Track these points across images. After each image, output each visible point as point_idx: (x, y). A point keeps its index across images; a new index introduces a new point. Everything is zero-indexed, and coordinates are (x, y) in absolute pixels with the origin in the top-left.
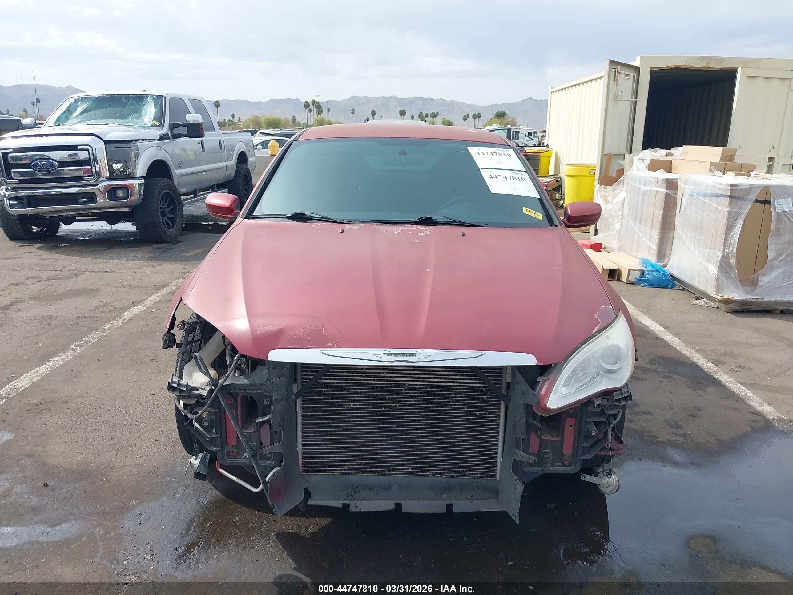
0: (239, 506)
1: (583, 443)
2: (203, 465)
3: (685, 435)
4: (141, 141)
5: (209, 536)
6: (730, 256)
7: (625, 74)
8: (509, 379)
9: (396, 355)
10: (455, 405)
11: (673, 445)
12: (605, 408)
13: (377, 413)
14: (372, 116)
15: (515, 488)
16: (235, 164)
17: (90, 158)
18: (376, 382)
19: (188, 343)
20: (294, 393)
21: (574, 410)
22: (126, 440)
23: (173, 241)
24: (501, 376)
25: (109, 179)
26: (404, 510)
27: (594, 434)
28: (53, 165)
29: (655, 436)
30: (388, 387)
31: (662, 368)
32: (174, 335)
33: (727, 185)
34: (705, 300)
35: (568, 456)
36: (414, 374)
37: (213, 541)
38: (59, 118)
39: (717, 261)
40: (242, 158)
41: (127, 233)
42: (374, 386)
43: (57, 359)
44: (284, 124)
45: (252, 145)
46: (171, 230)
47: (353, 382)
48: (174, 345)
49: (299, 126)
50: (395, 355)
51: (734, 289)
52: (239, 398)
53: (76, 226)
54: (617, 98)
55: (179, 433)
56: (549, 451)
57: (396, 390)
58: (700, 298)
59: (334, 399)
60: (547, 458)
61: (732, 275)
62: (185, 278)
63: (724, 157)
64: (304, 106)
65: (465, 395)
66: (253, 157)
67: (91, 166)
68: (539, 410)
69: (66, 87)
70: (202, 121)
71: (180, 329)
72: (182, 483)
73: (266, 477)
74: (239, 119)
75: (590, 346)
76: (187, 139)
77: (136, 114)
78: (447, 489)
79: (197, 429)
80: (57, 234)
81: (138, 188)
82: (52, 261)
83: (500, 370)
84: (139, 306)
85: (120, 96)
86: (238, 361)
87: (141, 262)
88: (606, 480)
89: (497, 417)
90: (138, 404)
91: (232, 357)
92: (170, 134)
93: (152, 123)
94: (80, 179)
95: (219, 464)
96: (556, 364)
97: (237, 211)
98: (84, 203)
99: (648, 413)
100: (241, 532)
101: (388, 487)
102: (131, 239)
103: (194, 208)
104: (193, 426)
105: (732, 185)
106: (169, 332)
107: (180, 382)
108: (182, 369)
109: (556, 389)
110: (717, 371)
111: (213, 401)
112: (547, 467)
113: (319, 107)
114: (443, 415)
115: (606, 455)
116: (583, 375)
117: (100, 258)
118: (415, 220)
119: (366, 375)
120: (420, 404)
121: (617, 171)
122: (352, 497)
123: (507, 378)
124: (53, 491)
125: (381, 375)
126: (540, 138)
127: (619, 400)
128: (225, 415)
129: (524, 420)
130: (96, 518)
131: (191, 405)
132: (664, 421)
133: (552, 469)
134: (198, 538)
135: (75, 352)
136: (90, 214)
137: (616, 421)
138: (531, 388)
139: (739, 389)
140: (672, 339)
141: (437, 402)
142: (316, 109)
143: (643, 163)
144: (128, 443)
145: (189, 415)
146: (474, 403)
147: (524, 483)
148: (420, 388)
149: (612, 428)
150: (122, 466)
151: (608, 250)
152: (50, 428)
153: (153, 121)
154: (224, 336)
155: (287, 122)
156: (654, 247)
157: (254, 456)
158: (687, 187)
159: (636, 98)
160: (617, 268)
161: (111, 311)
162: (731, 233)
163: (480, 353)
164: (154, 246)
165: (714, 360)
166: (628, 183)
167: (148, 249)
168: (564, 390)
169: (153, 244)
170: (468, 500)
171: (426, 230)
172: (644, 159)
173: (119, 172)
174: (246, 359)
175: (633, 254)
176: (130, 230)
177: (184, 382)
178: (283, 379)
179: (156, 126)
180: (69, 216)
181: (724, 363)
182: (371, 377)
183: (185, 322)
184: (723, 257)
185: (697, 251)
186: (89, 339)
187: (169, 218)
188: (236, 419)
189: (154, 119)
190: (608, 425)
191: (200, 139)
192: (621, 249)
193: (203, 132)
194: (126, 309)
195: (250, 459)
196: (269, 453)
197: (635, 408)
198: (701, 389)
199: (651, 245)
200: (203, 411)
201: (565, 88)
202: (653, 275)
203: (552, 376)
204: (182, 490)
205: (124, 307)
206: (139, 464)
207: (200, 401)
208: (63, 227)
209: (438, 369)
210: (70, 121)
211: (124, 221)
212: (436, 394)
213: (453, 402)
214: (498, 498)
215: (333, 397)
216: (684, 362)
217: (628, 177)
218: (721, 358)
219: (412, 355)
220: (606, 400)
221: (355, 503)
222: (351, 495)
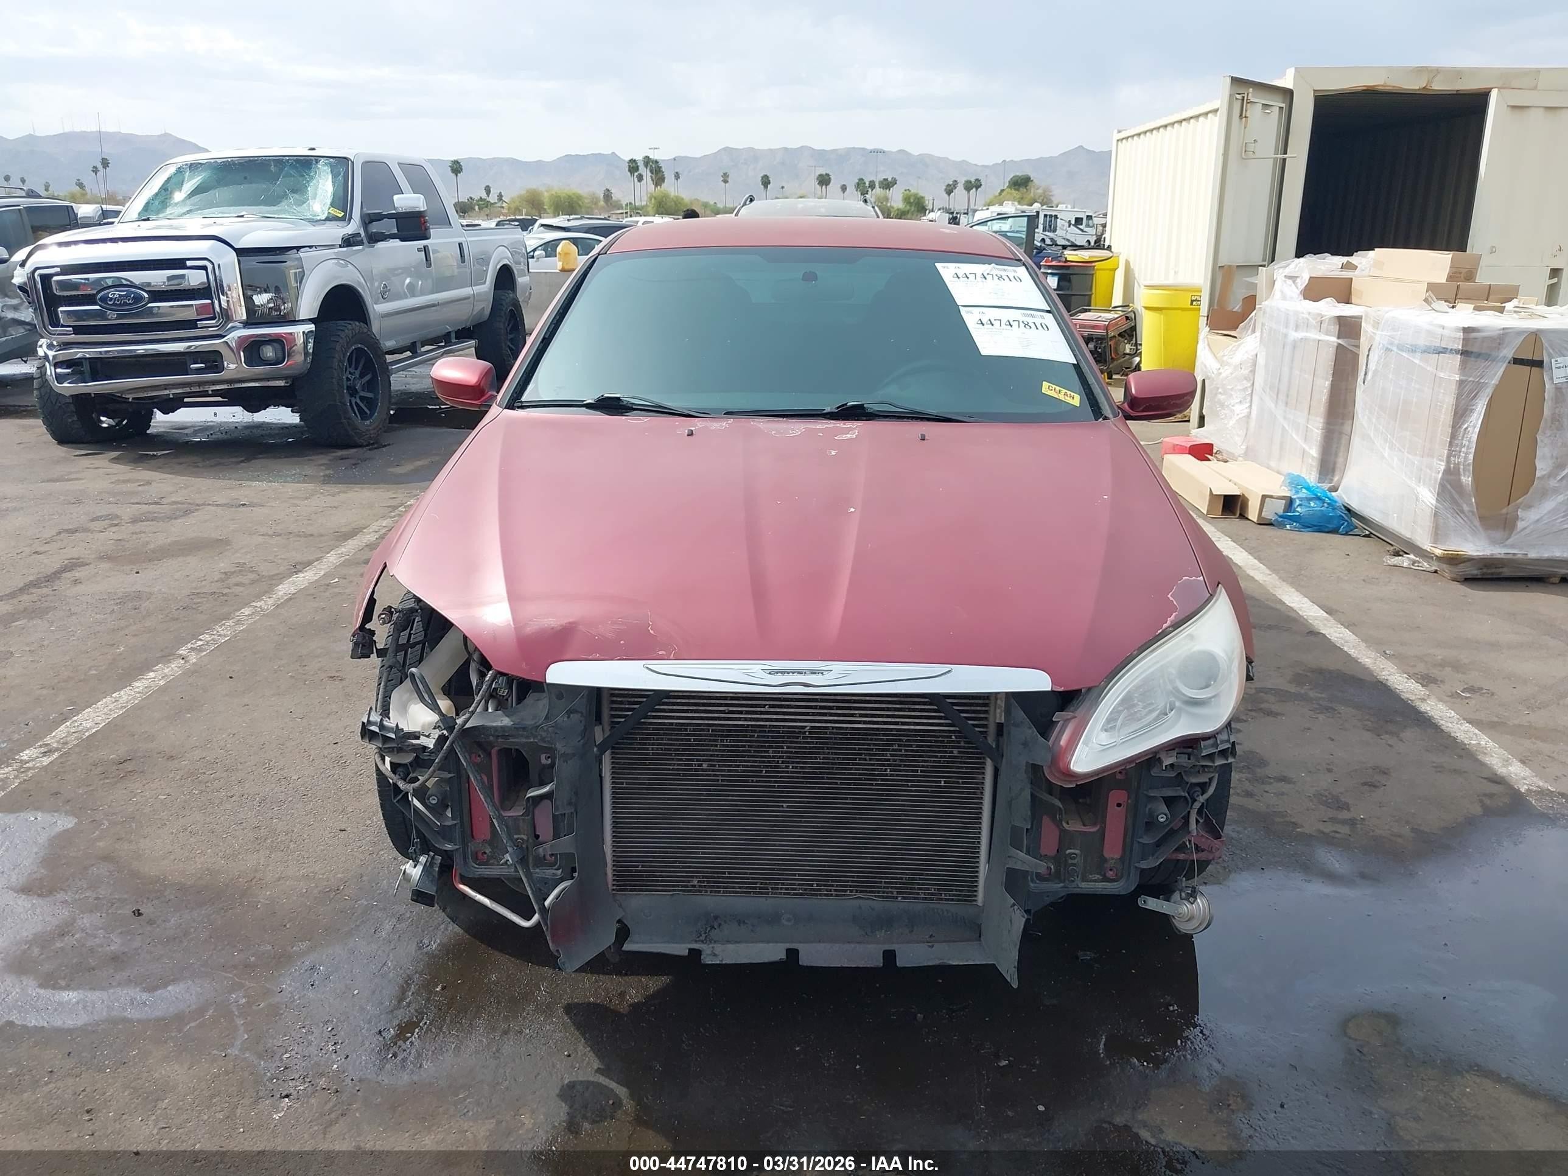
0: (496, 953)
1: (1141, 837)
2: (428, 877)
3: (1352, 823)
4: (307, 248)
5: (440, 1009)
6: (1461, 470)
7: (1263, 104)
8: (1001, 716)
9: (785, 672)
10: (900, 766)
11: (1329, 840)
12: (1185, 771)
13: (752, 781)
14: (762, 187)
15: (1011, 921)
16: (490, 289)
17: (209, 285)
18: (750, 723)
19: (399, 648)
20: (597, 744)
21: (1126, 774)
22: (285, 829)
23: (373, 444)
24: (987, 711)
25: (247, 324)
26: (804, 960)
27: (1162, 820)
28: (138, 299)
29: (1295, 824)
30: (773, 732)
31: (1316, 692)
32: (373, 633)
33: (1457, 329)
34: (1412, 556)
35: (1113, 861)
36: (822, 708)
37: (448, 1020)
38: (147, 204)
39: (1436, 480)
40: (505, 277)
41: (282, 428)
42: (746, 731)
43: (154, 676)
44: (589, 205)
45: (524, 251)
46: (368, 422)
47: (706, 722)
48: (373, 653)
49: (619, 209)
50: (783, 672)
51: (1468, 535)
52: (494, 752)
53: (185, 416)
54: (1246, 152)
55: (383, 816)
56: (1077, 852)
57: (789, 737)
58: (1401, 553)
59: (671, 755)
60: (1074, 865)
61: (1466, 508)
62: (395, 516)
63: (1456, 272)
64: (627, 169)
65: (918, 746)
66: (525, 276)
67: (211, 299)
68: (1055, 776)
69: (158, 136)
70: (426, 209)
71: (384, 623)
72: (391, 912)
73: (545, 899)
74: (500, 197)
75: (1156, 653)
76: (397, 243)
77: (296, 196)
78: (886, 922)
79: (416, 809)
80: (148, 432)
81: (302, 340)
82: (139, 485)
83: (984, 700)
84: (306, 571)
85: (265, 160)
86: (492, 684)
87: (310, 486)
88: (1185, 907)
89: (978, 788)
90: (307, 762)
91: (482, 675)
92: (363, 234)
93: (329, 213)
94: (191, 324)
95: (458, 874)
96: (1089, 689)
97: (490, 393)
98: (198, 371)
99: (1283, 779)
100: (499, 1003)
101: (773, 919)
102: (290, 440)
103: (412, 377)
104: (409, 803)
105: (1467, 330)
106: (362, 628)
107: (385, 723)
108: (387, 697)
109: (1088, 738)
110: (1425, 698)
111: (446, 758)
112: (1073, 881)
113: (657, 171)
114: (877, 785)
115: (1184, 861)
116: (1144, 708)
117: (230, 479)
118: (831, 409)
119: (731, 709)
120: (832, 764)
121: (1243, 300)
122: (706, 937)
123: (998, 715)
124: (151, 924)
125: (759, 709)
126: (1100, 228)
127: (1210, 757)
128: (469, 783)
129: (1027, 794)
130: (231, 976)
131: (405, 765)
132: (1314, 795)
133: (1084, 885)
134: (420, 1013)
135: (186, 662)
136: (210, 392)
137: (1206, 796)
138: (1042, 735)
139: (1466, 732)
140: (1341, 635)
141: (865, 759)
142: (652, 173)
143: (1293, 285)
144: (289, 835)
145: (401, 785)
146: (934, 762)
147: (1028, 912)
148: (833, 733)
149: (1199, 809)
150: (279, 879)
151: (1225, 458)
152: (143, 807)
153: (329, 208)
154: (465, 638)
155: (595, 201)
156: (1314, 452)
157: (523, 861)
158: (1378, 332)
159: (1285, 153)
160: (1238, 494)
161: (253, 582)
162: (1463, 424)
163: (944, 668)
164: (334, 454)
165: (1421, 675)
166: (1263, 325)
167: (323, 459)
168: (1104, 738)
169: (332, 450)
170: (924, 942)
171: (852, 429)
172: (1297, 277)
173: (266, 311)
174: (508, 679)
175: (1273, 464)
176: (288, 422)
177: (390, 723)
178: (575, 717)
179: (335, 219)
180: (171, 396)
181: (1441, 681)
182: (741, 712)
183: (393, 610)
184: (1447, 471)
185: (1396, 459)
186: (213, 637)
187: (362, 398)
188: (488, 790)
189: (332, 205)
190: (1190, 805)
191: (421, 243)
192: (1249, 454)
193: (427, 229)
194: (281, 578)
195: (516, 867)
196: (551, 855)
197: (1259, 770)
198: (1391, 733)
199: (1307, 448)
200: (426, 776)
201: (1145, 132)
202: (1309, 507)
203: (1080, 712)
204: (390, 923)
205: (278, 574)
206: (310, 875)
207: (421, 759)
208: (159, 416)
209: (868, 698)
210: (169, 211)
211: (277, 405)
212: (863, 744)
213: (895, 761)
214: (980, 940)
215: (669, 750)
216: (1361, 680)
217: (1264, 313)
218: (1435, 672)
219: (815, 673)
220: (1187, 756)
221: (713, 947)
222: (706, 933)
